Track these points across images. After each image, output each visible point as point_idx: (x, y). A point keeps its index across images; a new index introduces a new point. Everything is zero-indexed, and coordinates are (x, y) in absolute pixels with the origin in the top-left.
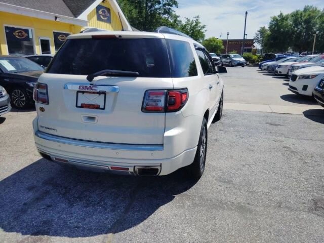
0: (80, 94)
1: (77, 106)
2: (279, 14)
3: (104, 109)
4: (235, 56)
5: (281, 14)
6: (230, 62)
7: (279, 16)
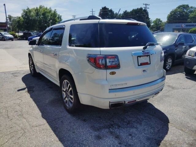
0: (139, 58)
1: (139, 65)
2: (27, 8)
3: (150, 64)
4: (5, 34)
5: (28, 8)
6: (3, 37)
7: (27, 9)
